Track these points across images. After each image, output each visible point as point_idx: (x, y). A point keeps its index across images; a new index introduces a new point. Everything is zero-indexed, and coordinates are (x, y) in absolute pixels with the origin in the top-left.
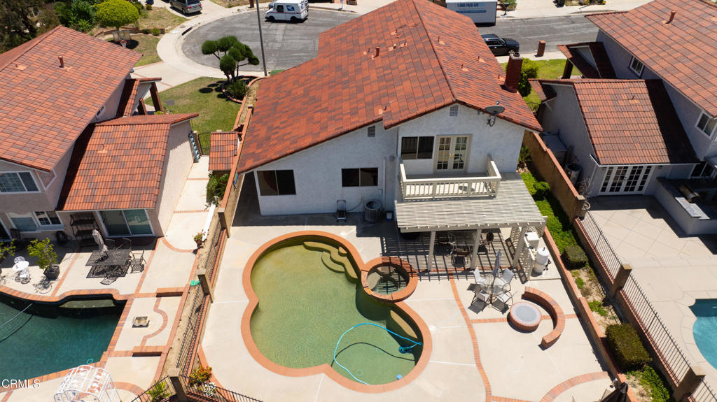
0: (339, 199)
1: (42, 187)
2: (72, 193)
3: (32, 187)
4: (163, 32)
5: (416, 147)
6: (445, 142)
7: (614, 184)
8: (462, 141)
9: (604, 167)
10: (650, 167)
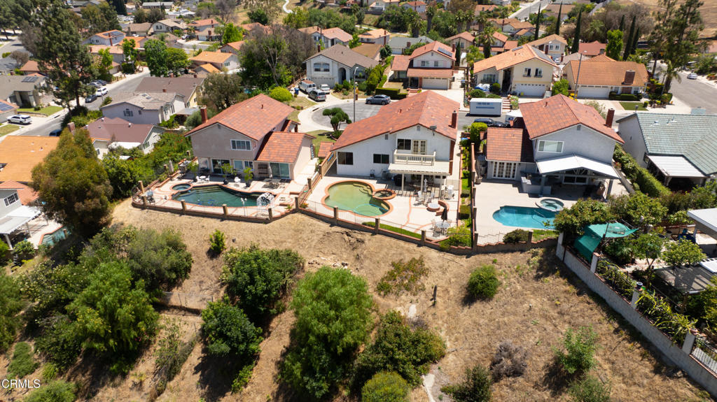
0: (371, 169)
1: (252, 149)
2: (261, 155)
3: (249, 148)
4: (302, 108)
5: (404, 144)
6: (416, 143)
7: (499, 173)
8: (423, 143)
9: (492, 162)
10: (515, 164)
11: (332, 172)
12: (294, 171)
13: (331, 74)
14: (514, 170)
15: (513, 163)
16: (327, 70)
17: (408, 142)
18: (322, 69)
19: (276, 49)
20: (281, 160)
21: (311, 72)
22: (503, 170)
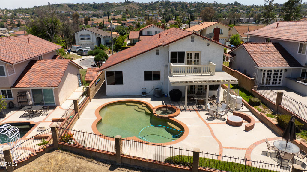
0: (143, 87)
2: (20, 81)
3: (3, 74)
5: (177, 57)
6: (190, 55)
7: (267, 80)
8: (197, 55)
9: (261, 70)
10: (281, 71)
11: (102, 94)
12: (59, 96)
13: (91, 41)
14: (280, 77)
15: (280, 69)
16: (89, 39)
17: (182, 54)
18: (85, 38)
19: (53, 24)
20: (43, 85)
21: (78, 40)
22: (270, 77)
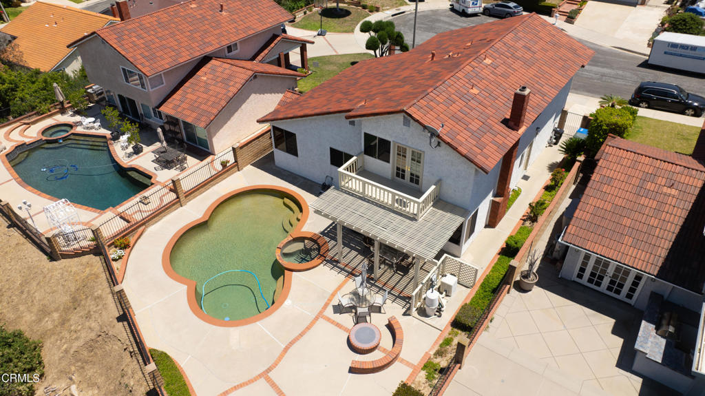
1: (148, 88)
3: (143, 86)
5: (377, 147)
6: (401, 151)
7: (593, 274)
8: (417, 156)
9: (578, 251)
17: (386, 144)
22: (604, 272)
